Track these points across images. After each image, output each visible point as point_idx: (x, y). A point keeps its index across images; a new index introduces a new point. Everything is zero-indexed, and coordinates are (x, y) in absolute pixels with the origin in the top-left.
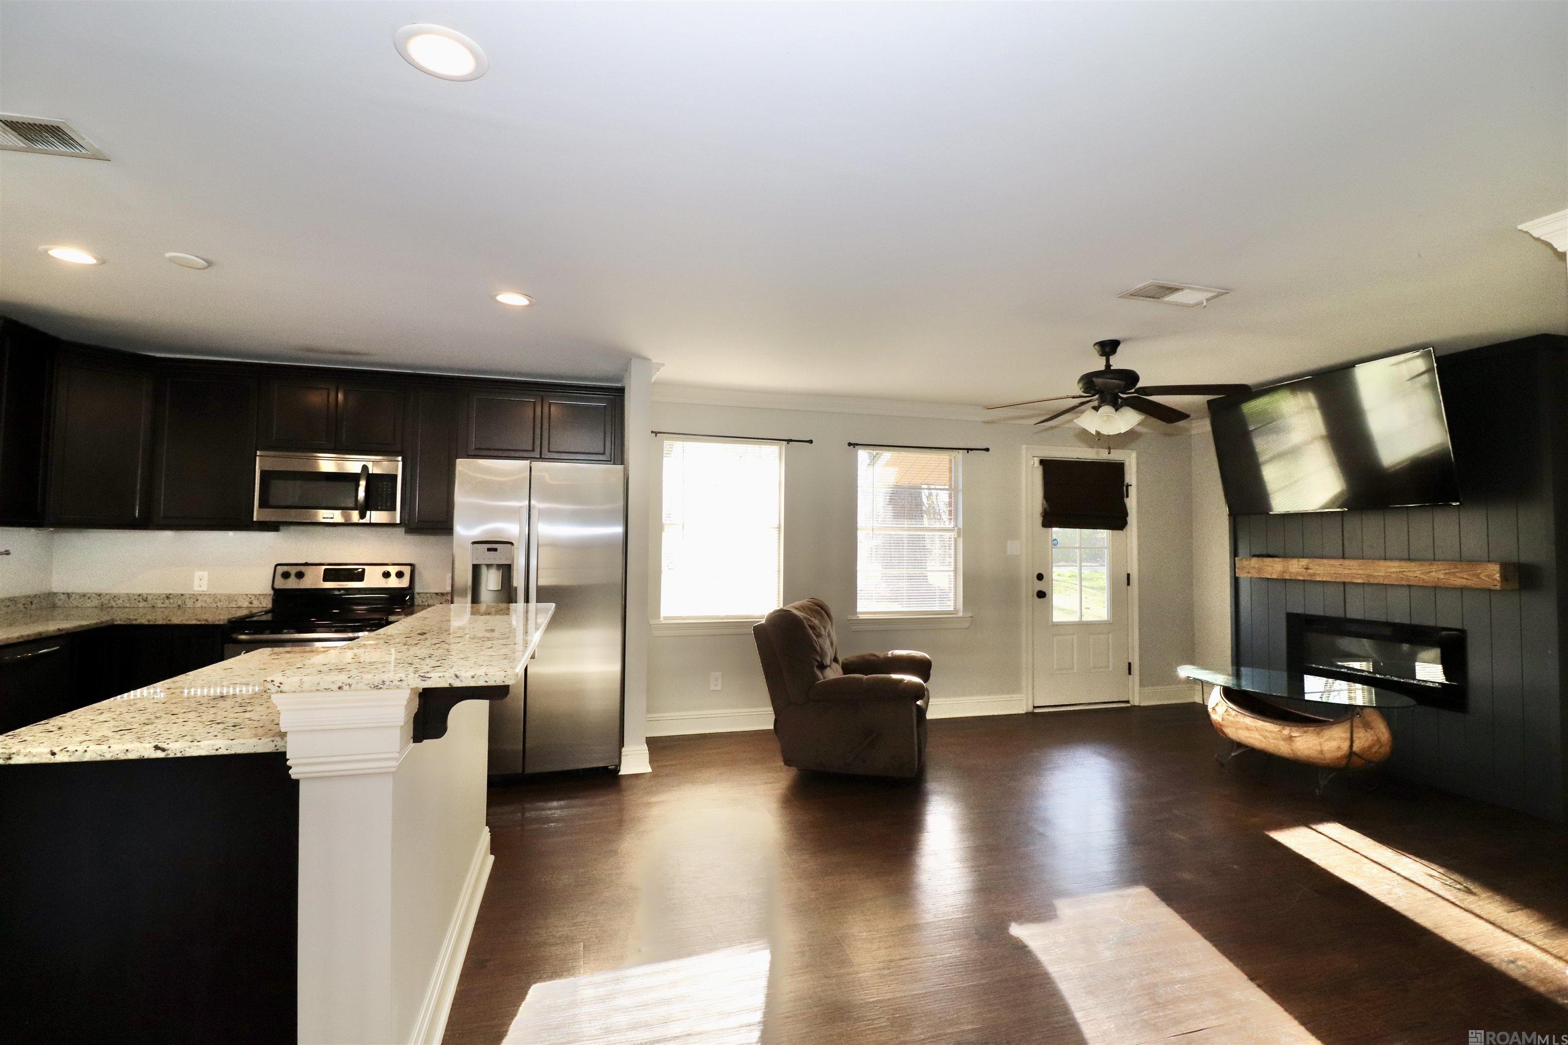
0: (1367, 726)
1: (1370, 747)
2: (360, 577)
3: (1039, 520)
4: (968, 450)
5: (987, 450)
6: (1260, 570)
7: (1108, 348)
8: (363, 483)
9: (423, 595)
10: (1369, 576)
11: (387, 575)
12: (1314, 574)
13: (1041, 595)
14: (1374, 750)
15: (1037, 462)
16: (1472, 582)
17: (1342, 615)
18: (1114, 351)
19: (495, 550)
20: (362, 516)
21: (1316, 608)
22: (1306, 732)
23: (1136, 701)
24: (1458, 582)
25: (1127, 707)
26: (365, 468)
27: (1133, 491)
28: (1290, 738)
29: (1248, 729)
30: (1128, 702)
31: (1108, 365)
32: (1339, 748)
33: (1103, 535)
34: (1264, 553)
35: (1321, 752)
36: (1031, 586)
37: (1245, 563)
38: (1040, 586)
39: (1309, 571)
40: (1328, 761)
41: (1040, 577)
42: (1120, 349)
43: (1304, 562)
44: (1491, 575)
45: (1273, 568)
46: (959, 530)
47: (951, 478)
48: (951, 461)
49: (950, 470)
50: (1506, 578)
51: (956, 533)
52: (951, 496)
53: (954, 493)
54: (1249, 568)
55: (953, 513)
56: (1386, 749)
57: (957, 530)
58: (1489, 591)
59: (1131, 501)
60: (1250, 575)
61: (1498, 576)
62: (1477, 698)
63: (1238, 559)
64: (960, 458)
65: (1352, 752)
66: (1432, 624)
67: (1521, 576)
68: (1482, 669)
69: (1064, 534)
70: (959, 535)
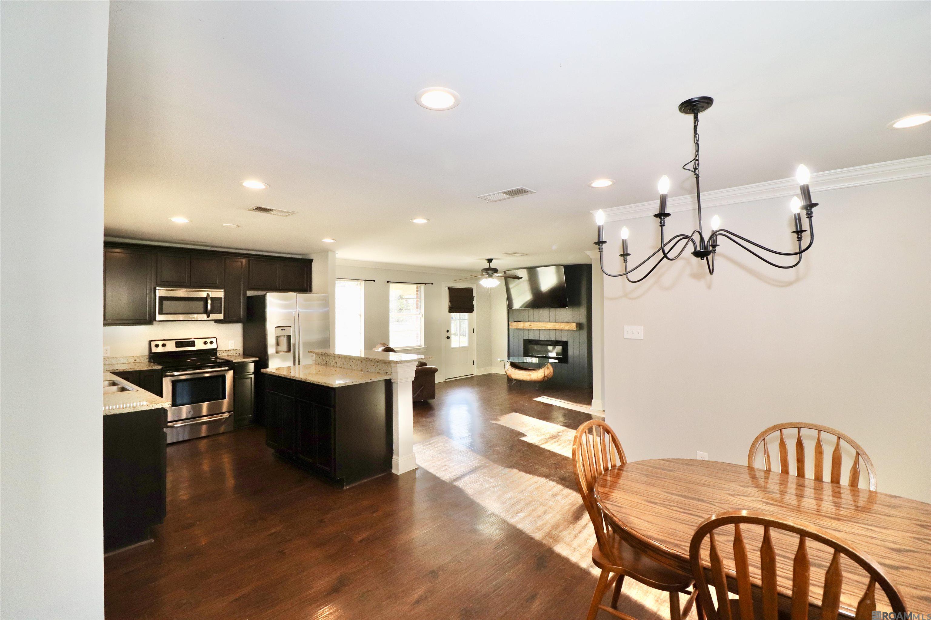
0: (548, 368)
1: (549, 374)
2: (192, 344)
3: (447, 310)
4: (426, 284)
5: (432, 284)
6: (516, 326)
7: (490, 261)
8: (209, 301)
9: (219, 351)
10: (546, 327)
11: (205, 343)
12: (532, 327)
13: (448, 338)
16: (570, 328)
18: (491, 262)
19: (284, 330)
20: (208, 317)
21: (531, 338)
22: (534, 372)
23: (475, 374)
24: (567, 328)
25: (473, 377)
26: (208, 295)
27: (475, 299)
28: (530, 375)
29: (519, 374)
30: (473, 375)
31: (490, 266)
32: (542, 375)
33: (466, 315)
34: (517, 320)
35: (538, 377)
36: (445, 335)
37: (512, 324)
38: (448, 334)
39: (530, 326)
40: (539, 379)
41: (448, 331)
42: (493, 261)
43: (529, 323)
44: (573, 326)
45: (521, 325)
46: (422, 314)
47: (417, 294)
48: (417, 288)
49: (417, 291)
50: (577, 327)
51: (421, 316)
52: (417, 301)
53: (419, 300)
54: (514, 325)
55: (419, 308)
56: (552, 374)
57: (421, 314)
58: (573, 330)
59: (475, 303)
60: (514, 328)
61: (575, 326)
62: (570, 359)
63: (510, 323)
64: (423, 286)
65: (545, 376)
66: (560, 340)
67: (580, 326)
68: (571, 352)
69: (455, 315)
70: (422, 316)
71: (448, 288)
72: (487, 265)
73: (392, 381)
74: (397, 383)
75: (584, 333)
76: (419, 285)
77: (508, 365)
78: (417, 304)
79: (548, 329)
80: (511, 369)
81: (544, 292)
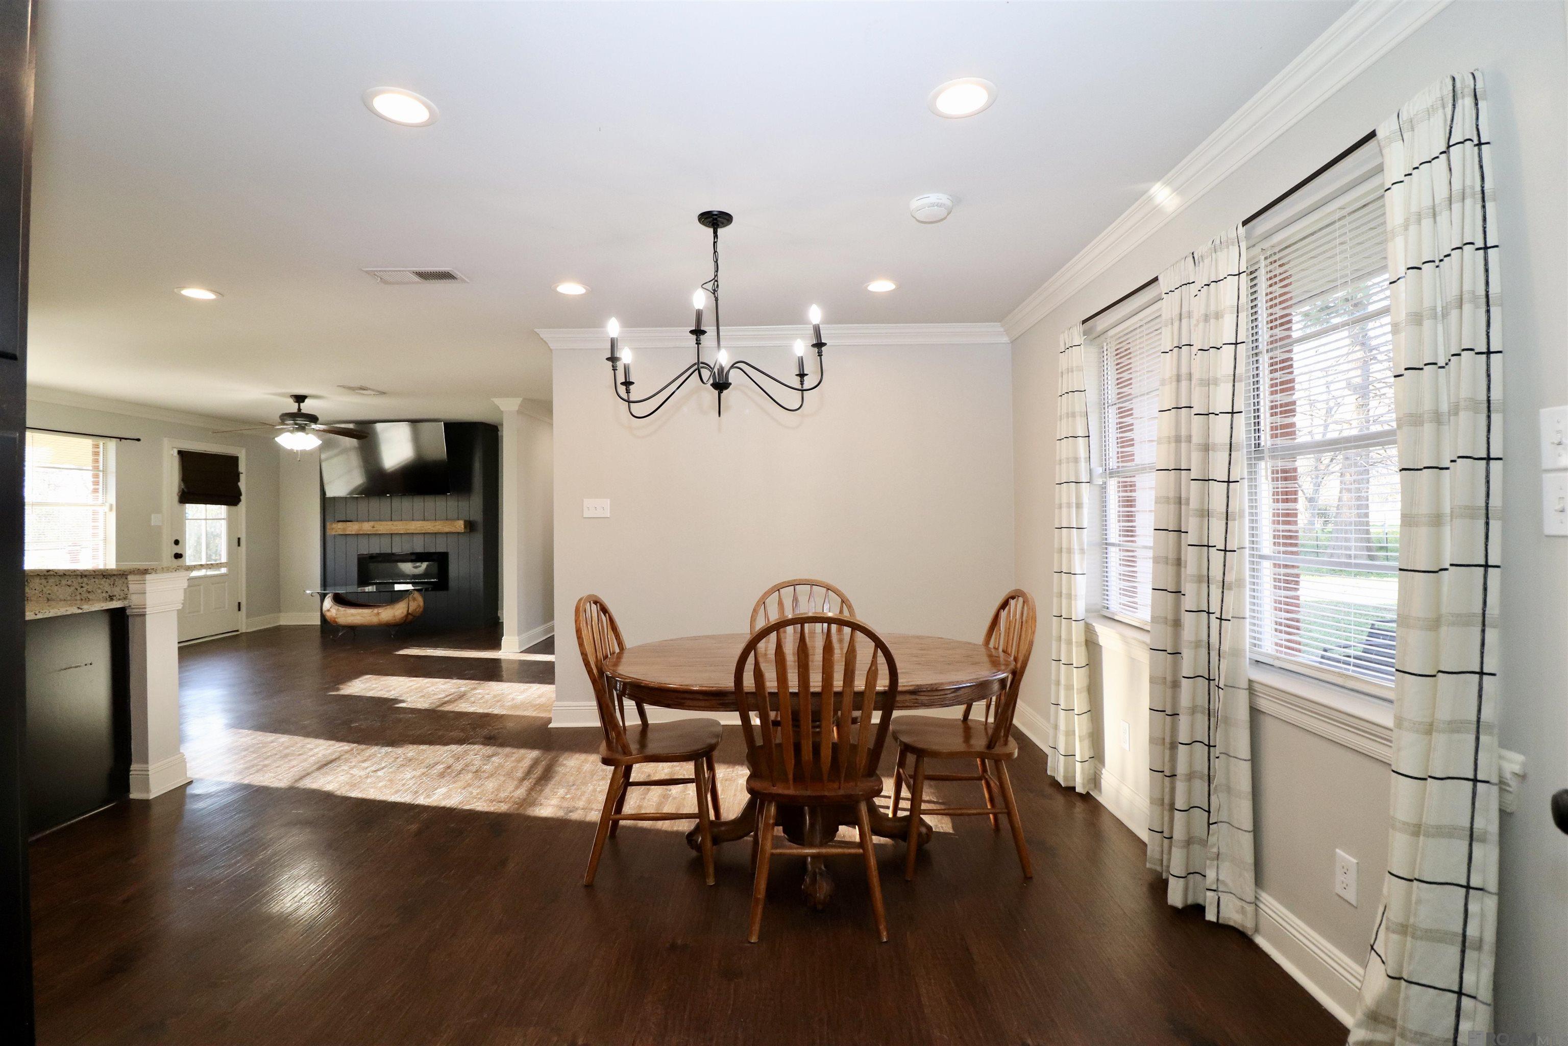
0: (414, 599)
1: (416, 609)
3: (176, 498)
4: (121, 439)
5: (138, 440)
6: (344, 529)
7: (300, 399)
10: (406, 529)
12: (377, 530)
13: (178, 556)
14: (417, 610)
15: (175, 452)
16: (453, 530)
17: (390, 552)
18: (302, 401)
21: (375, 549)
22: (386, 609)
23: (243, 629)
24: (447, 530)
25: (237, 635)
27: (243, 478)
28: (378, 614)
29: (352, 615)
30: (236, 631)
31: (299, 409)
32: (402, 613)
33: (219, 511)
34: (344, 519)
35: (394, 616)
36: (169, 550)
37: (334, 526)
38: (177, 549)
39: (375, 529)
40: (398, 620)
41: (177, 542)
42: (306, 400)
43: (372, 523)
44: (460, 526)
45: (352, 528)
46: (111, 506)
47: (96, 461)
48: (97, 446)
49: (96, 454)
50: (465, 527)
51: (107, 508)
52: (96, 476)
53: (101, 474)
54: (336, 528)
55: (100, 491)
56: (421, 610)
57: (108, 505)
58: (458, 533)
59: (242, 485)
60: (337, 533)
61: (463, 526)
62: (452, 583)
63: (328, 524)
64: (112, 445)
65: (408, 614)
66: (434, 551)
67: (470, 526)
68: (454, 569)
69: (193, 510)
70: (111, 510)
71: (180, 452)
72: (293, 407)
73: (128, 612)
74: (144, 615)
75: (478, 539)
76: (101, 442)
77: (328, 603)
78: (96, 483)
79: (410, 532)
80: (337, 607)
81: (389, 471)
